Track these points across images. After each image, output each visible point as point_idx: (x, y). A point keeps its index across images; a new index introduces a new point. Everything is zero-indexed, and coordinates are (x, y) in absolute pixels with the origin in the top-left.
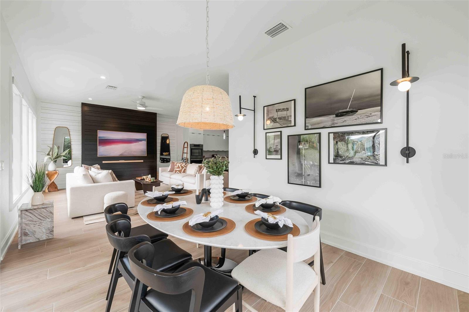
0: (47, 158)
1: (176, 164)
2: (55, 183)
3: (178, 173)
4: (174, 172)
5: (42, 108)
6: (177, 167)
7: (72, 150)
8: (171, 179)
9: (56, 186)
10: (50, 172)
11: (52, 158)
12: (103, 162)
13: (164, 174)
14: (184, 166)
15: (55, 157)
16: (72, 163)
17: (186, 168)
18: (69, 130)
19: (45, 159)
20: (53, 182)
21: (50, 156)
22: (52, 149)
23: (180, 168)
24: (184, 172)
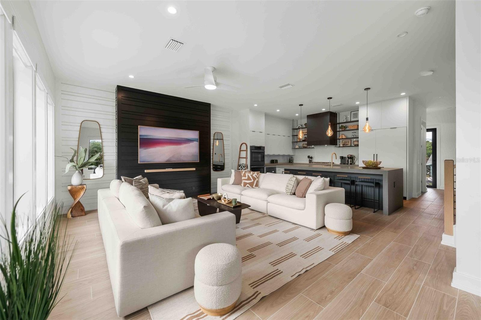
0: (69, 166)
1: (245, 174)
2: (81, 204)
3: (248, 186)
4: (242, 185)
5: (63, 92)
6: (247, 178)
7: (105, 154)
8: (242, 196)
9: (82, 208)
10: (74, 187)
11: (77, 167)
12: (146, 171)
13: (225, 187)
14: (255, 177)
15: (80, 164)
16: (105, 173)
17: (258, 180)
18: (99, 125)
19: (66, 168)
20: (79, 202)
21: (74, 163)
22: (76, 152)
23: (251, 180)
24: (257, 185)
